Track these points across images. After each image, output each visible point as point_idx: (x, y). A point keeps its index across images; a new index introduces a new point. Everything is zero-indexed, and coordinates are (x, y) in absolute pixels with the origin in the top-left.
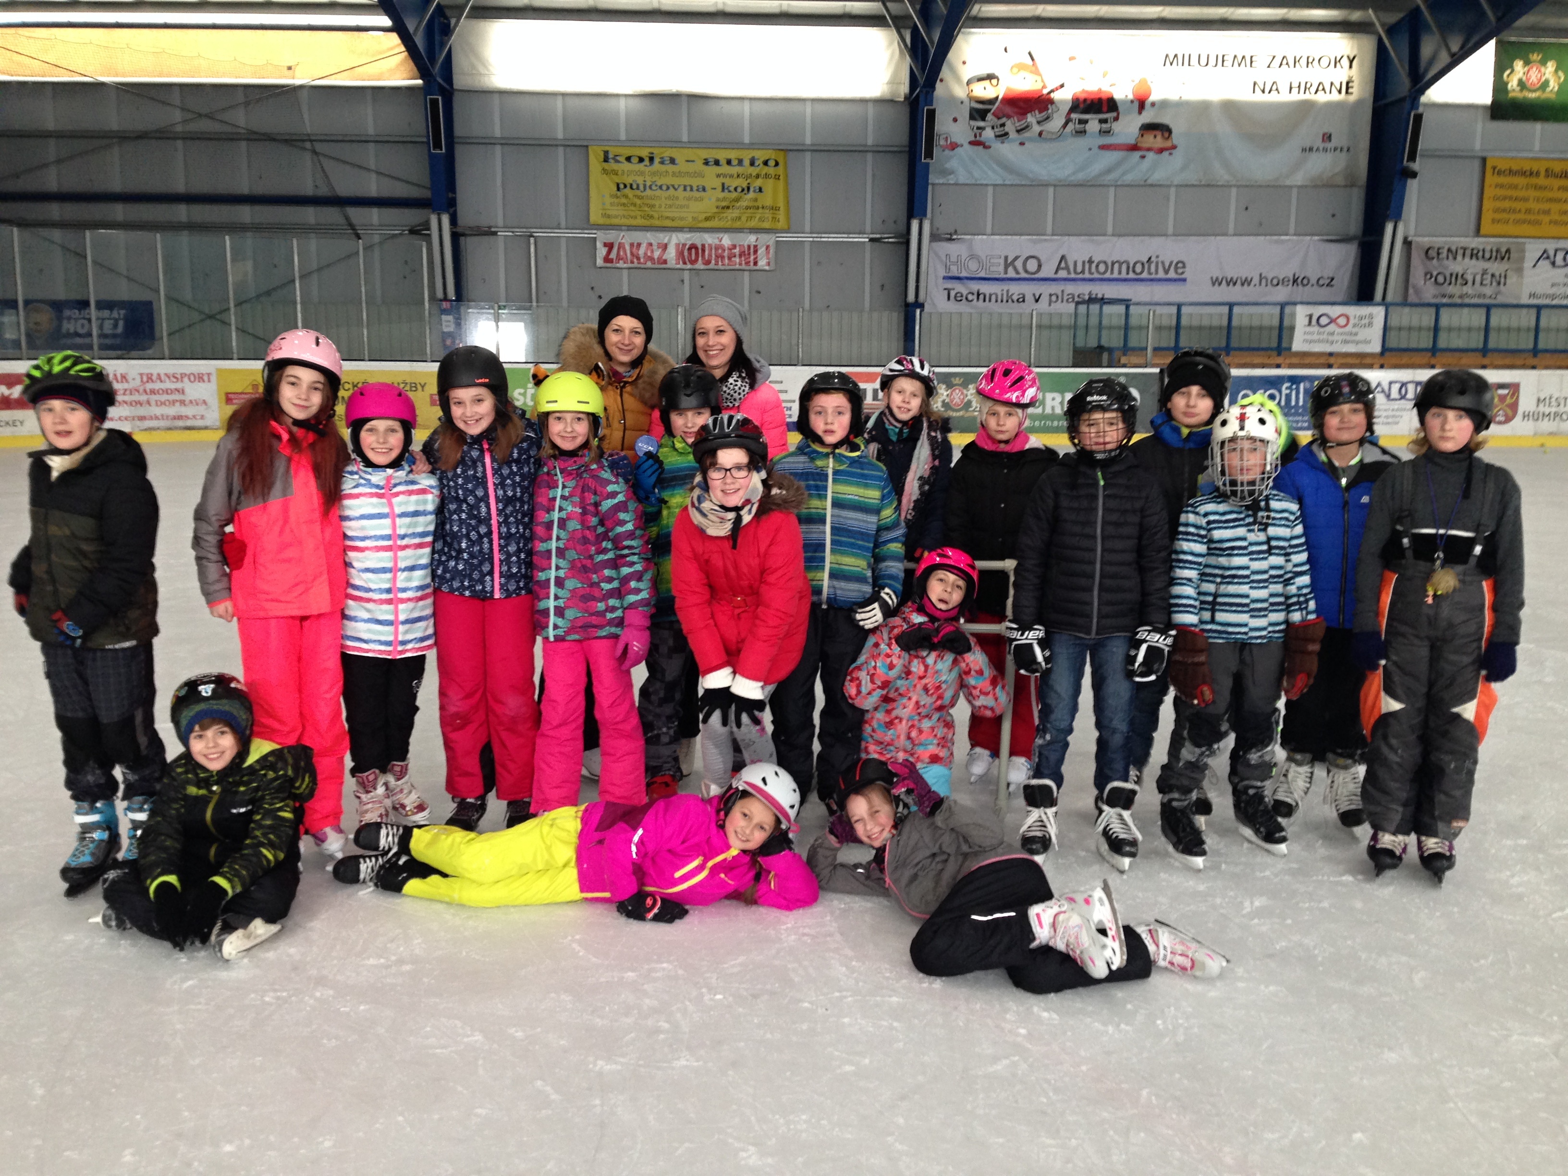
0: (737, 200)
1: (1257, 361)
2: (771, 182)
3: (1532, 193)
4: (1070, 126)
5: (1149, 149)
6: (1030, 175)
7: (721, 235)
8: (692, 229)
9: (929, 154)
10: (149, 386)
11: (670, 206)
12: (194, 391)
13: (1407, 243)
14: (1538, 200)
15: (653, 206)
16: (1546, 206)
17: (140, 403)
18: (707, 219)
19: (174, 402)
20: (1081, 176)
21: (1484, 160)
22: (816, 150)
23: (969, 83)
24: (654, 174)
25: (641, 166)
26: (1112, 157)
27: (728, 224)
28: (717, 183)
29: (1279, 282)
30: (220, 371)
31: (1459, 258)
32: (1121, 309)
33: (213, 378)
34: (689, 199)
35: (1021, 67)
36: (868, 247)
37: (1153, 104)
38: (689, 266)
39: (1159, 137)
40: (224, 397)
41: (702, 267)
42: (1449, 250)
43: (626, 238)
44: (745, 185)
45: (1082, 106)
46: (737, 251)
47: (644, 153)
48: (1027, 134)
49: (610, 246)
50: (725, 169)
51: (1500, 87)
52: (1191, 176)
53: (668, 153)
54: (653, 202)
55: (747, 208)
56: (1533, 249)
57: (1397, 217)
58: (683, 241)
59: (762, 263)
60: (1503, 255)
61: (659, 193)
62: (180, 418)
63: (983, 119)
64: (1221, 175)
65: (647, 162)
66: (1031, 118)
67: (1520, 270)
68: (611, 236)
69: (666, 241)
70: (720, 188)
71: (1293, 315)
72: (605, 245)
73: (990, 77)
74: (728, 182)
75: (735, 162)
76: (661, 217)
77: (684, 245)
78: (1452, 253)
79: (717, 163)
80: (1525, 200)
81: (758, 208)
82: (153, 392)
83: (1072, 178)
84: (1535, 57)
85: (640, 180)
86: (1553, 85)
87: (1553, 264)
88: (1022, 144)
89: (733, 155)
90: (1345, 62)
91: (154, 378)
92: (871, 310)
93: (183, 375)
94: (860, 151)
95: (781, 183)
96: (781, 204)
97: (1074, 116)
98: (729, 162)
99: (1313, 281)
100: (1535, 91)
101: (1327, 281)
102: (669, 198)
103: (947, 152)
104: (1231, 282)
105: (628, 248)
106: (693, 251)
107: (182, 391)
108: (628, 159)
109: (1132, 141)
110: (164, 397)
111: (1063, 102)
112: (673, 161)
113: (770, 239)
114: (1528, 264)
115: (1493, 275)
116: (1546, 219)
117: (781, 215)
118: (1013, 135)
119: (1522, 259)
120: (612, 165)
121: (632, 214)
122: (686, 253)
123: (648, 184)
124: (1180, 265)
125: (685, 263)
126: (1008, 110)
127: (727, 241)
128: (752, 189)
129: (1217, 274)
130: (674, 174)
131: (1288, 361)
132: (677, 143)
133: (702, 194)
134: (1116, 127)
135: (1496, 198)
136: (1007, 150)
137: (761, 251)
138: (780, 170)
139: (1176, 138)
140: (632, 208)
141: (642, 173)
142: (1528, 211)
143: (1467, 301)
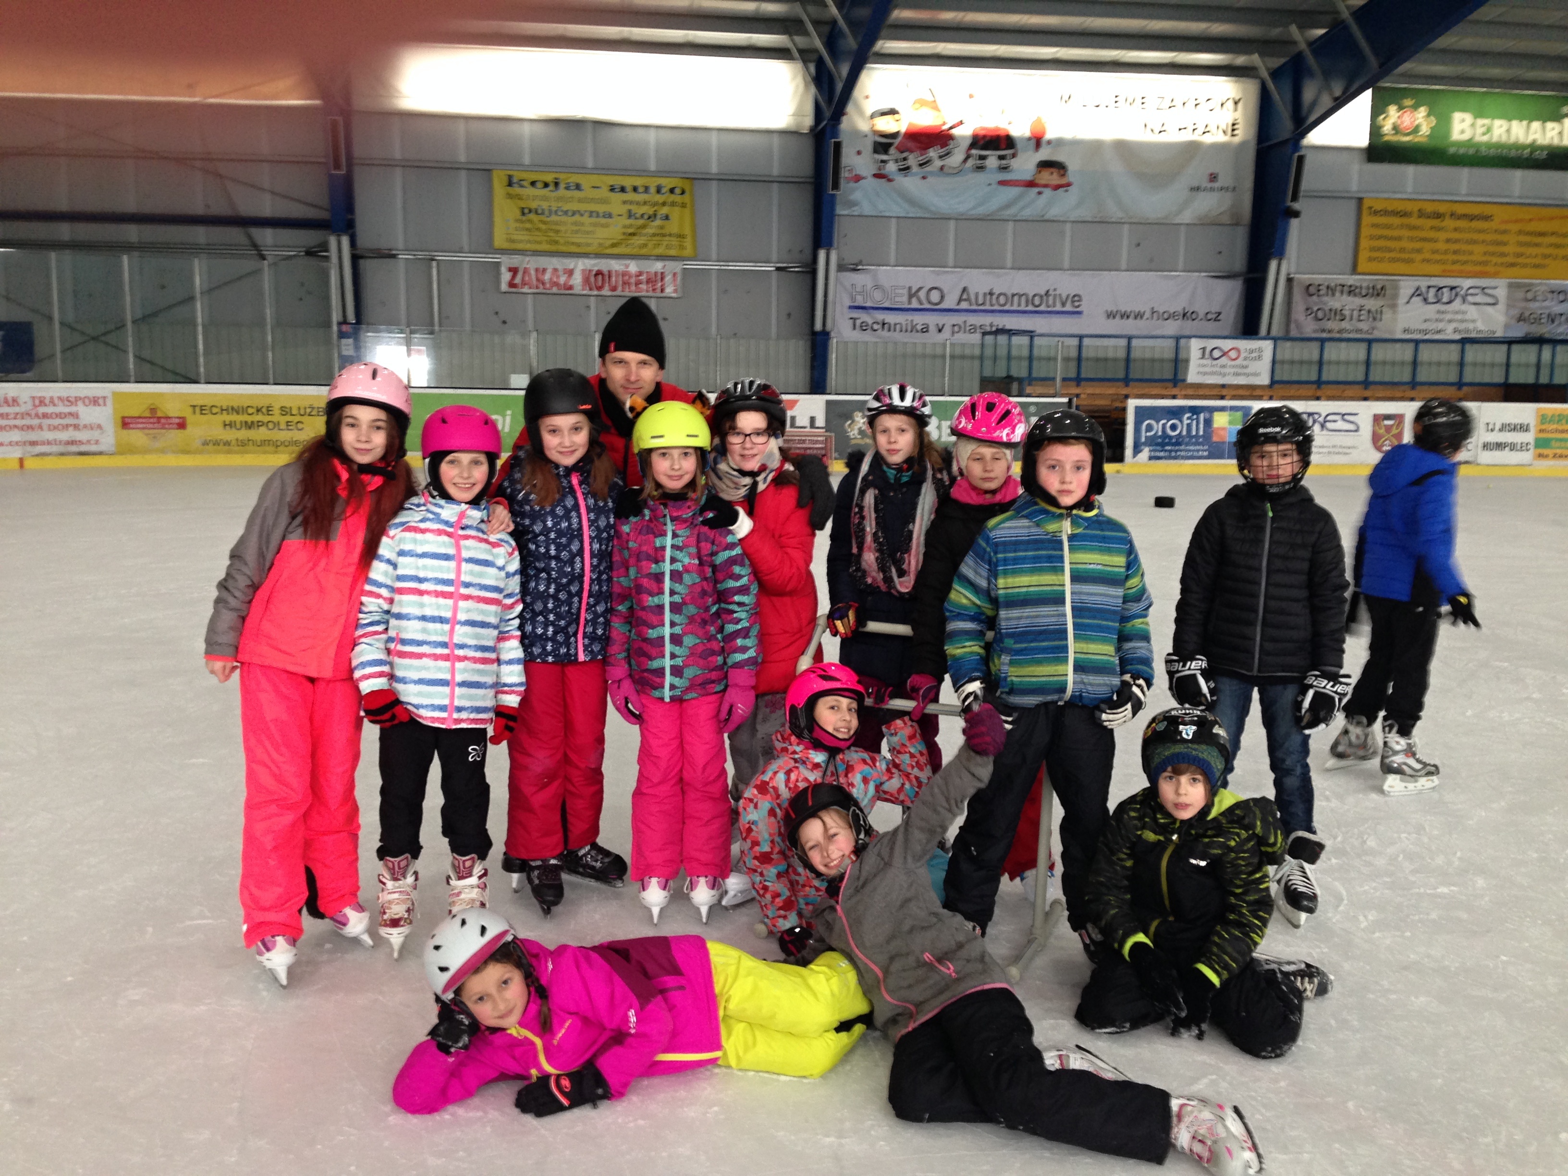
0: (644, 227)
1: (1155, 392)
2: (677, 209)
3: (1405, 233)
4: (970, 163)
5: (1046, 186)
6: (933, 209)
7: (627, 262)
8: (598, 256)
9: (836, 186)
10: (42, 410)
11: (577, 232)
12: (88, 414)
13: (1290, 280)
14: (1411, 239)
15: (557, 232)
16: (1418, 245)
17: (30, 428)
18: (614, 245)
19: (67, 427)
20: (981, 211)
21: (1360, 200)
22: (722, 179)
23: (872, 116)
24: (559, 199)
25: (545, 192)
26: (1013, 192)
27: (635, 251)
28: (624, 209)
29: (1172, 316)
30: (115, 394)
31: (1338, 294)
32: (1024, 340)
33: (109, 402)
34: (595, 225)
35: (922, 103)
36: (775, 274)
37: (1049, 142)
38: (595, 293)
39: (1055, 175)
40: (120, 421)
41: (609, 293)
42: (1328, 287)
43: (531, 263)
44: (651, 212)
45: (982, 142)
46: (643, 278)
47: (549, 178)
48: (928, 169)
49: (514, 271)
50: (630, 196)
51: (1375, 131)
52: (1085, 213)
53: (574, 179)
54: (558, 228)
55: (654, 235)
56: (1407, 287)
57: (1280, 254)
58: (589, 268)
59: (669, 290)
60: (1377, 292)
61: (564, 218)
62: (72, 443)
63: (886, 152)
64: (1114, 212)
65: (551, 187)
66: (932, 153)
67: (1393, 306)
68: (515, 261)
69: (571, 267)
70: (626, 215)
71: (1188, 349)
72: (510, 270)
73: (893, 112)
74: (634, 208)
75: (641, 190)
76: (567, 243)
77: (590, 271)
78: (1331, 290)
79: (623, 190)
80: (1399, 239)
81: (664, 235)
82: (45, 416)
83: (973, 212)
84: (1408, 102)
85: (545, 205)
86: (1425, 130)
87: (1425, 300)
88: (924, 178)
89: (639, 182)
90: (1230, 105)
91: (47, 401)
92: (778, 337)
93: (77, 399)
94: (766, 181)
95: (687, 211)
96: (687, 231)
97: (974, 152)
98: (635, 189)
99: (1201, 314)
100: (1408, 134)
101: (1214, 316)
102: (575, 224)
103: (852, 185)
104: (1125, 316)
105: (533, 272)
106: (600, 277)
107: (75, 415)
108: (533, 184)
109: (1028, 177)
110: (57, 422)
111: (963, 138)
112: (578, 187)
113: (677, 267)
114: (1402, 300)
115: (1369, 311)
116: (1418, 257)
117: (688, 243)
118: (915, 169)
119: (1395, 296)
120: (516, 190)
121: (539, 239)
122: (592, 279)
123: (554, 209)
124: (1076, 298)
125: (591, 289)
126: (910, 144)
127: (633, 267)
128: (658, 217)
129: (1112, 308)
130: (580, 201)
131: (1184, 393)
132: (583, 170)
133: (609, 220)
134: (1014, 163)
135: (1372, 237)
136: (910, 183)
137: (668, 278)
138: (686, 198)
139: (1071, 177)
140: (538, 233)
141: (545, 198)
142: (1402, 250)
143: (1345, 335)
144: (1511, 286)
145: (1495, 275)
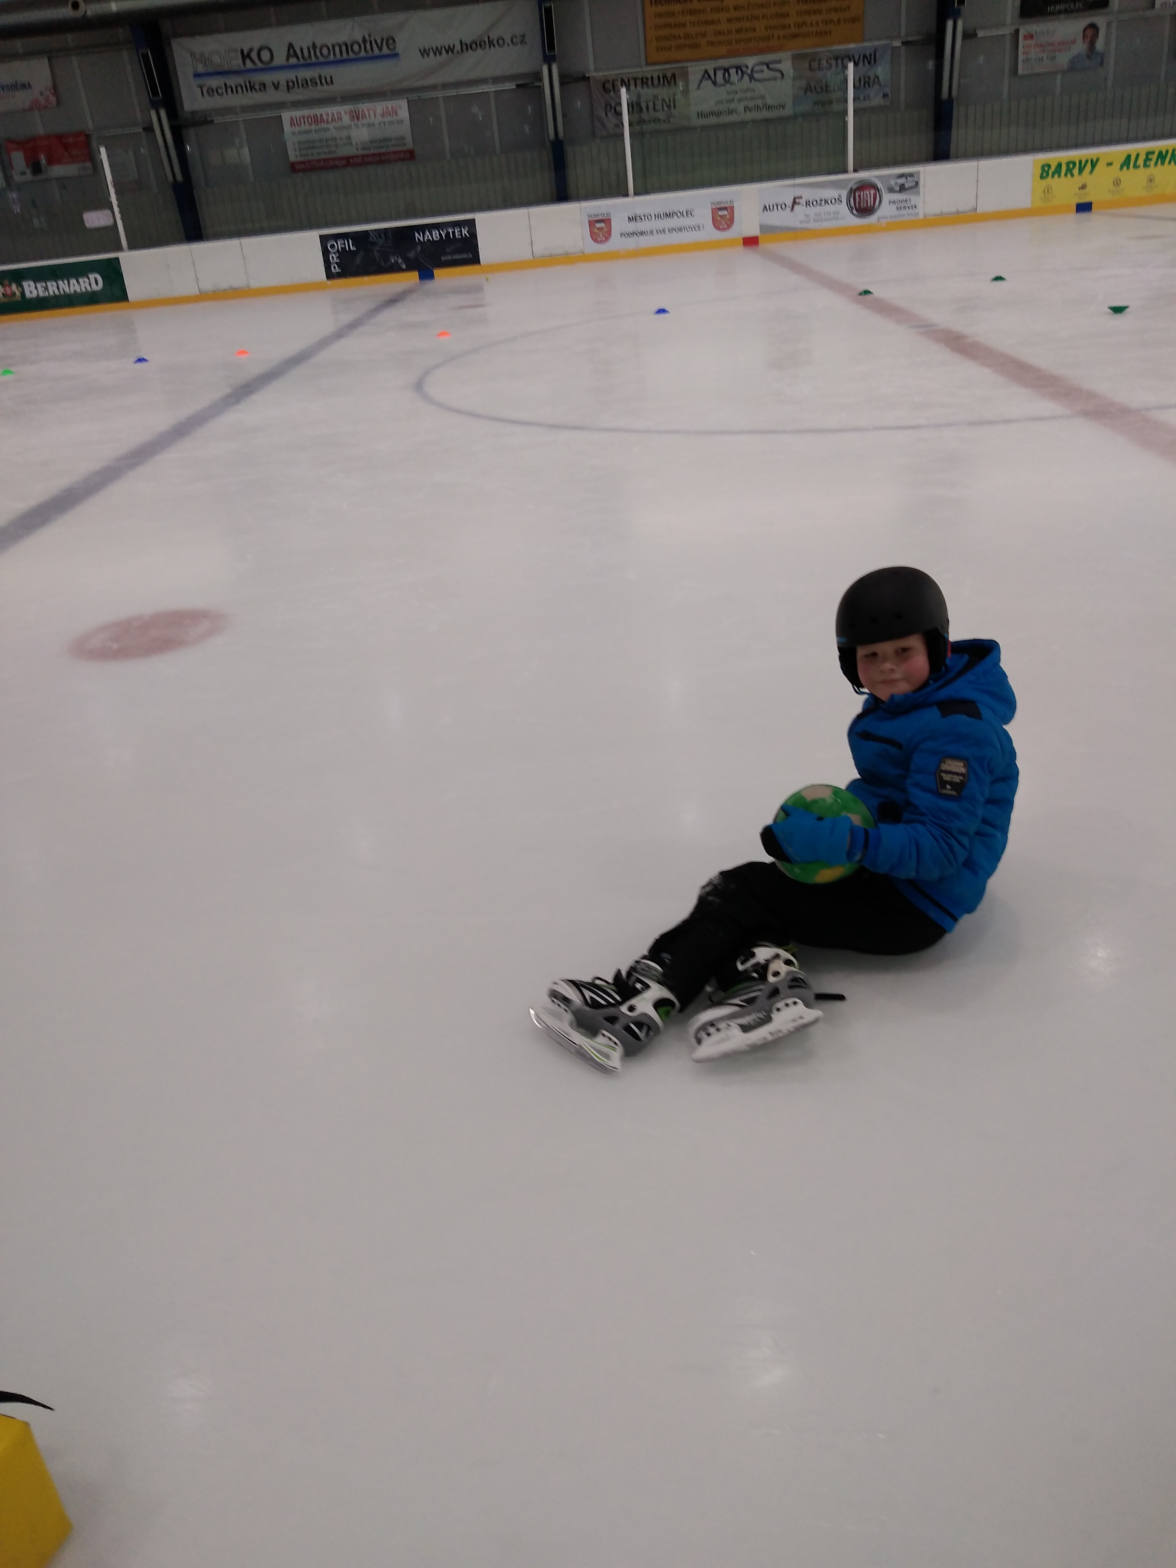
3: (688, 18)
14: (694, 24)
16: (701, 29)
31: (632, 87)
56: (695, 70)
60: (669, 80)
67: (686, 92)
80: (683, 25)
87: (714, 83)
114: (693, 85)
115: (663, 100)
116: (703, 41)
119: (686, 83)
135: (657, 27)
142: (687, 36)
143: (644, 127)
144: (796, 58)
145: (780, 49)
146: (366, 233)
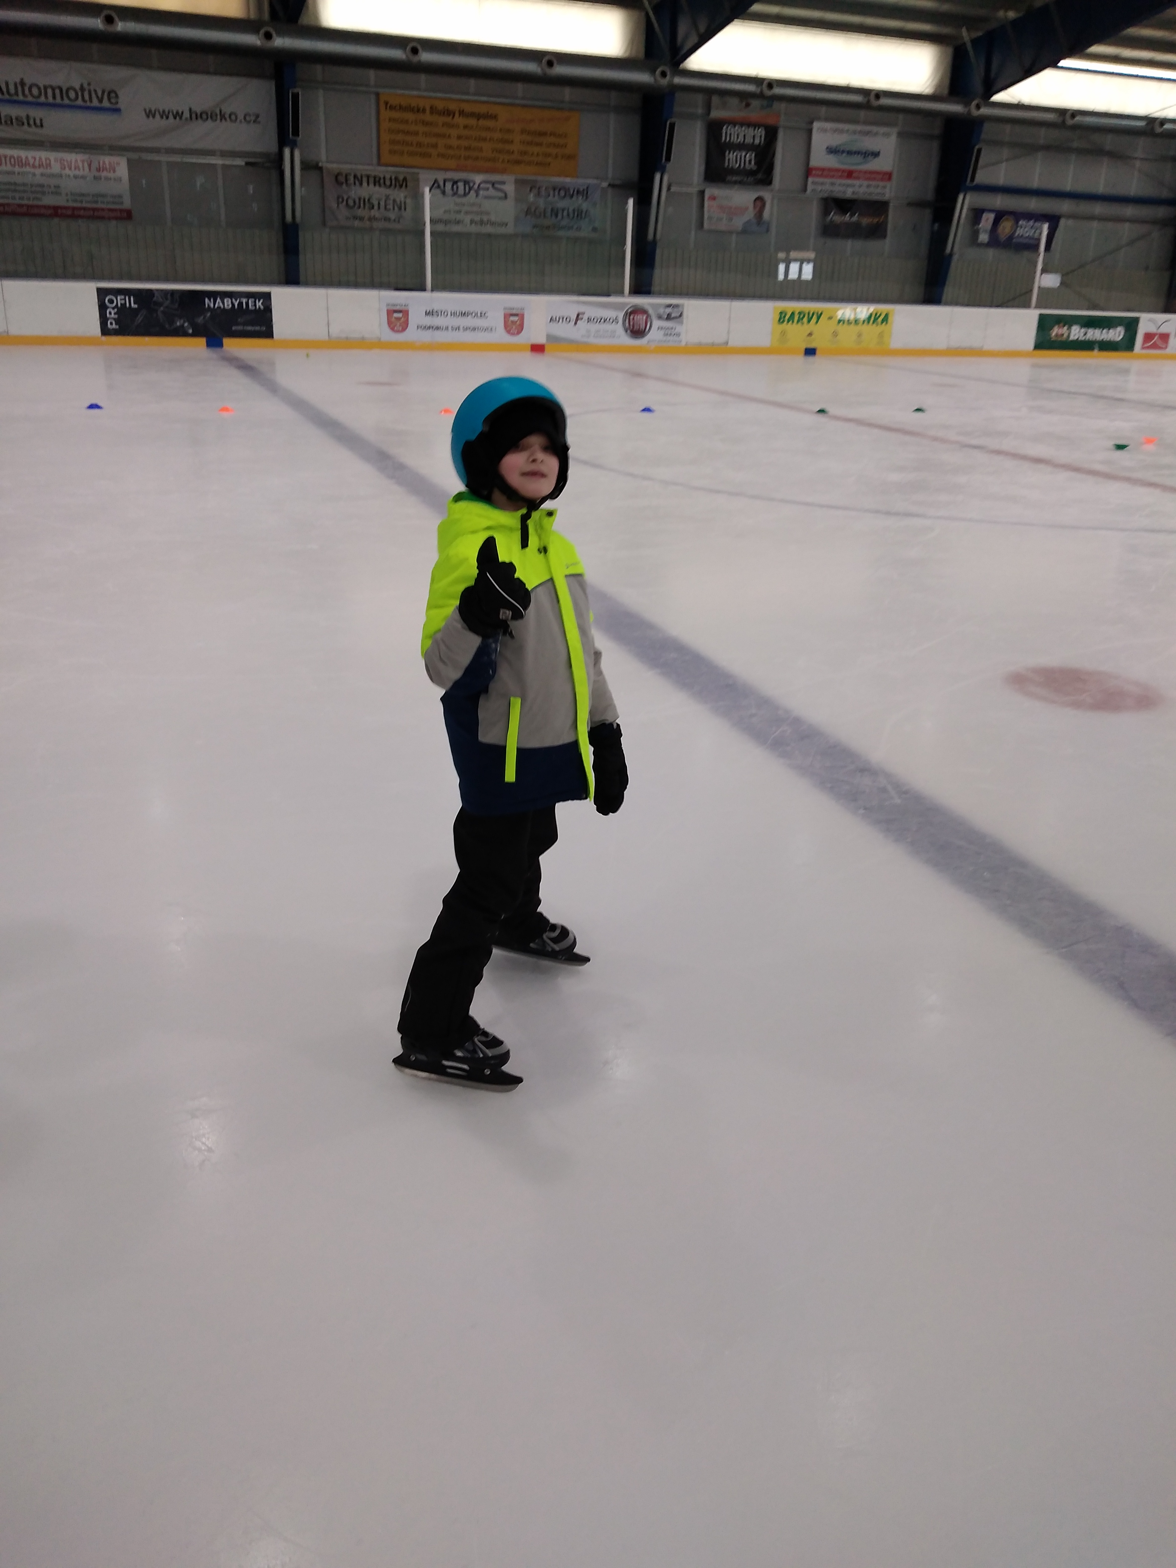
3: (421, 128)
13: (318, 168)
14: (426, 134)
16: (433, 140)
21: (377, 95)
31: (365, 184)
42: (355, 176)
56: (426, 179)
60: (401, 183)
67: (418, 197)
78: (358, 179)
87: (444, 193)
115: (394, 201)
116: (434, 152)
119: (417, 187)
135: (391, 131)
143: (375, 224)
144: (517, 182)
145: (503, 171)
146: (150, 292)
